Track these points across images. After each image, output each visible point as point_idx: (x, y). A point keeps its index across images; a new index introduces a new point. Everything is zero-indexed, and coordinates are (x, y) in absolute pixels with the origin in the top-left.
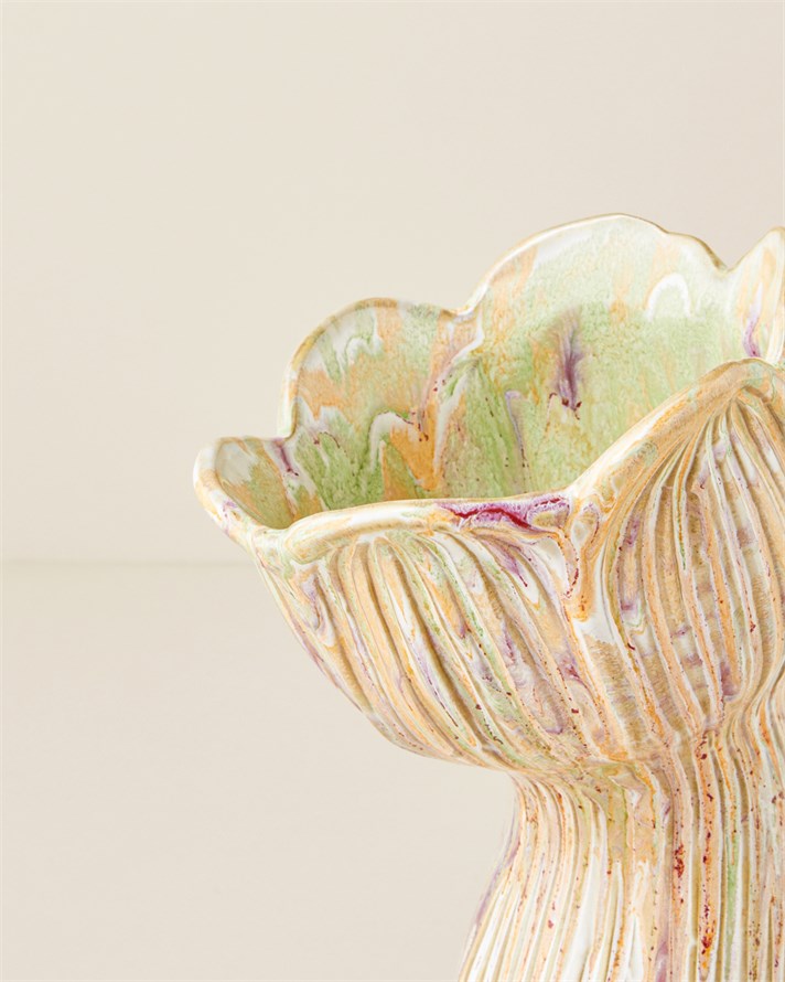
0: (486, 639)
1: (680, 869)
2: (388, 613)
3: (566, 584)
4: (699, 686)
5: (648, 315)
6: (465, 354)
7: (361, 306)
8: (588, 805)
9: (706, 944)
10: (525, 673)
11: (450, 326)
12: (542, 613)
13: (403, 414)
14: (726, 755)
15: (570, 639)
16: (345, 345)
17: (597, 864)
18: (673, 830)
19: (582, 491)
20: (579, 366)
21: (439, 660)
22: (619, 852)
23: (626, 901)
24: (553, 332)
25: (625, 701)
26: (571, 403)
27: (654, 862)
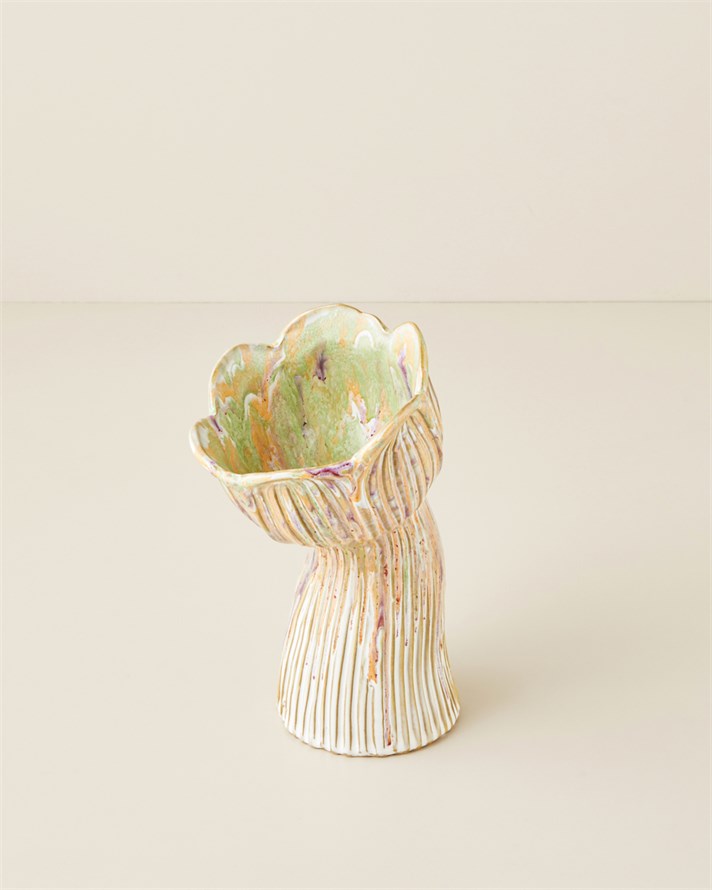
0: (320, 511)
1: (386, 574)
2: (282, 503)
3: (351, 491)
4: (397, 516)
5: (355, 346)
6: (278, 364)
7: (235, 349)
8: (350, 553)
9: (398, 600)
10: (335, 521)
11: (271, 354)
12: (342, 501)
13: (256, 393)
14: (403, 530)
15: (352, 508)
16: (231, 368)
17: (353, 574)
18: (383, 560)
19: (357, 459)
20: (325, 364)
21: (301, 519)
22: (362, 569)
23: (366, 587)
24: (315, 351)
25: (371, 527)
26: (322, 378)
27: (376, 572)
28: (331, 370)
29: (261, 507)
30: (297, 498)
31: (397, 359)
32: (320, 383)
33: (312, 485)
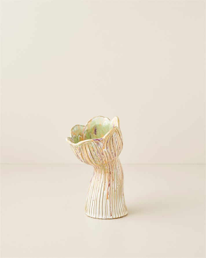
0: (95, 151)
1: (110, 174)
2: (87, 150)
3: (102, 146)
4: (113, 155)
5: (103, 125)
6: (86, 130)
7: (76, 125)
8: (102, 169)
9: (113, 180)
10: (99, 154)
11: (84, 127)
12: (101, 150)
13: (81, 135)
14: (114, 163)
15: (103, 151)
16: (75, 129)
17: (103, 174)
18: (110, 170)
19: (104, 138)
20: (96, 130)
21: (91, 154)
22: (105, 173)
23: (106, 177)
24: (94, 127)
25: (107, 157)
26: (96, 134)
27: (108, 173)
28: (98, 132)
29: (82, 153)
30: (90, 148)
31: (113, 126)
32: (95, 135)
33: (94, 144)
